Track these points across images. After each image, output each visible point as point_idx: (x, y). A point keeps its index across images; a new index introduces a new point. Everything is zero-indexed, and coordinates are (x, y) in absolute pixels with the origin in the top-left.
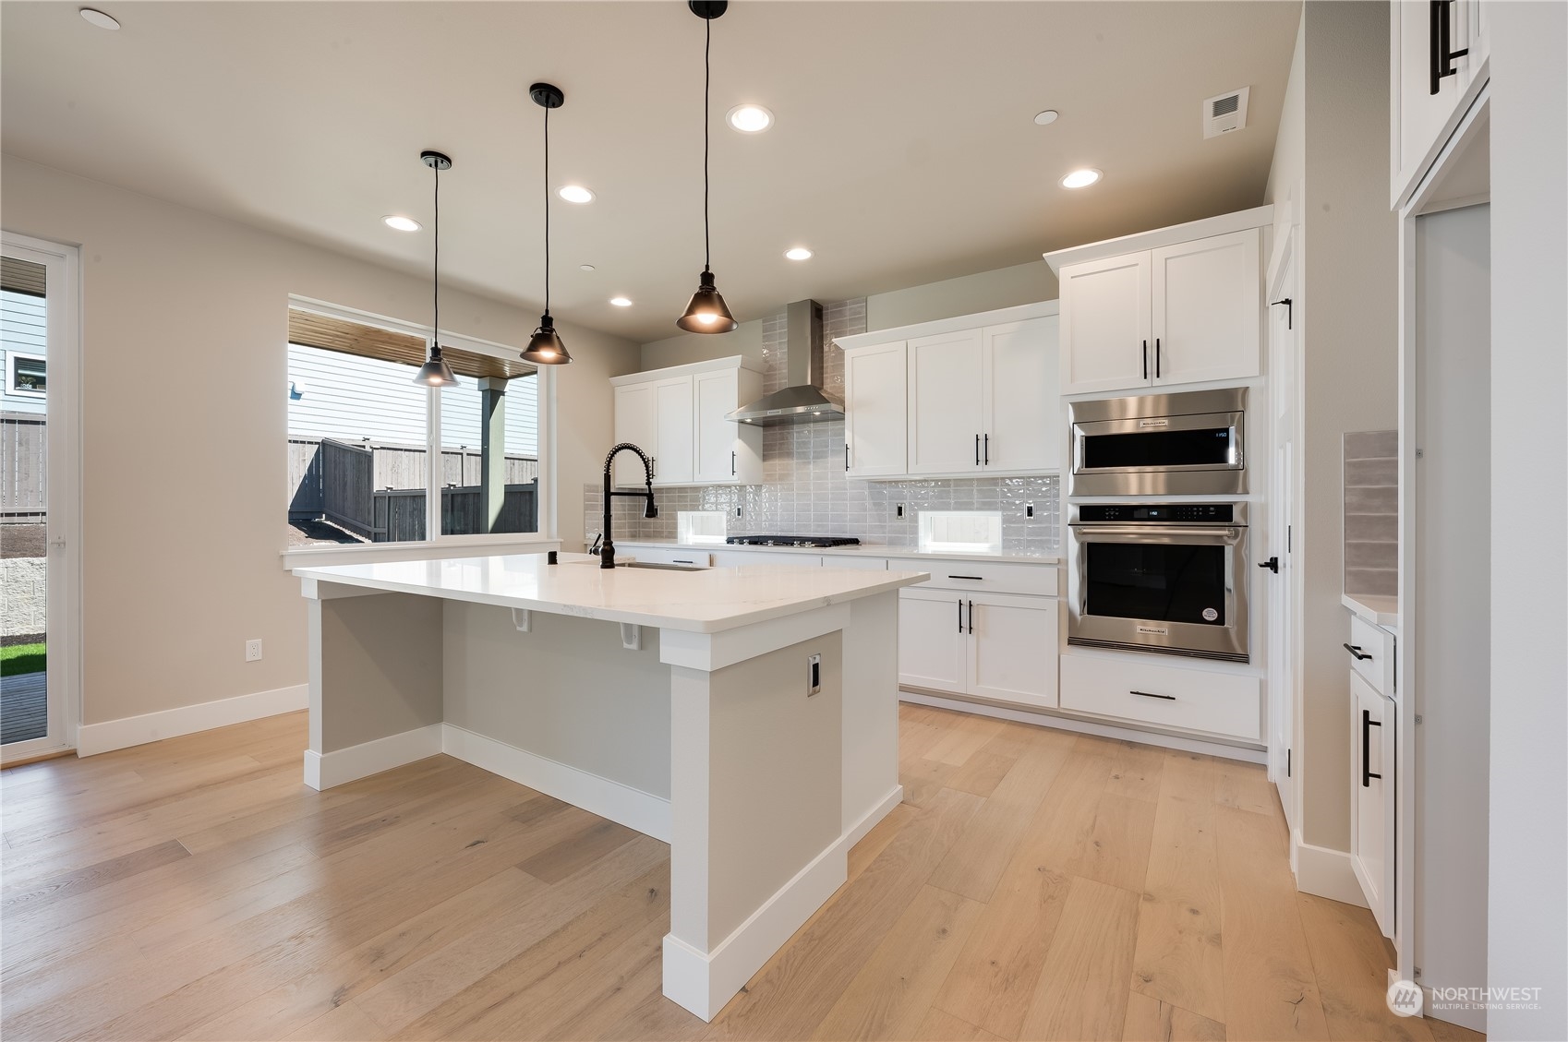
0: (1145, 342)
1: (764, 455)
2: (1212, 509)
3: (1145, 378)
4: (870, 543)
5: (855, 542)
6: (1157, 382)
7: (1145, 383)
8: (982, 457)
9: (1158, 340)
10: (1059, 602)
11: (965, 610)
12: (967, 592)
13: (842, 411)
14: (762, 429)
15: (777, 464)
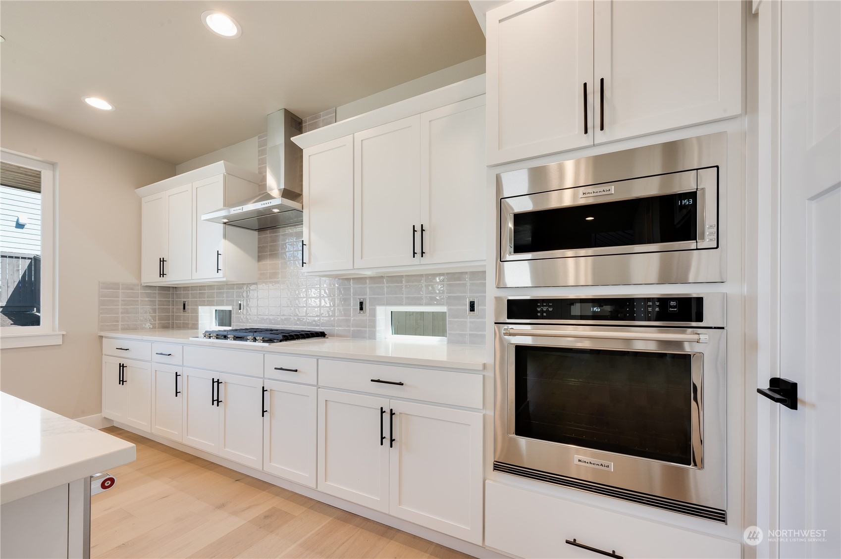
0: (585, 85)
1: (259, 257)
2: (673, 303)
3: (586, 132)
4: (339, 336)
5: (322, 335)
6: (600, 137)
7: (586, 140)
8: (418, 250)
9: (602, 80)
10: (484, 416)
11: (387, 417)
12: (388, 398)
13: (301, 209)
14: (256, 233)
15: (268, 263)
